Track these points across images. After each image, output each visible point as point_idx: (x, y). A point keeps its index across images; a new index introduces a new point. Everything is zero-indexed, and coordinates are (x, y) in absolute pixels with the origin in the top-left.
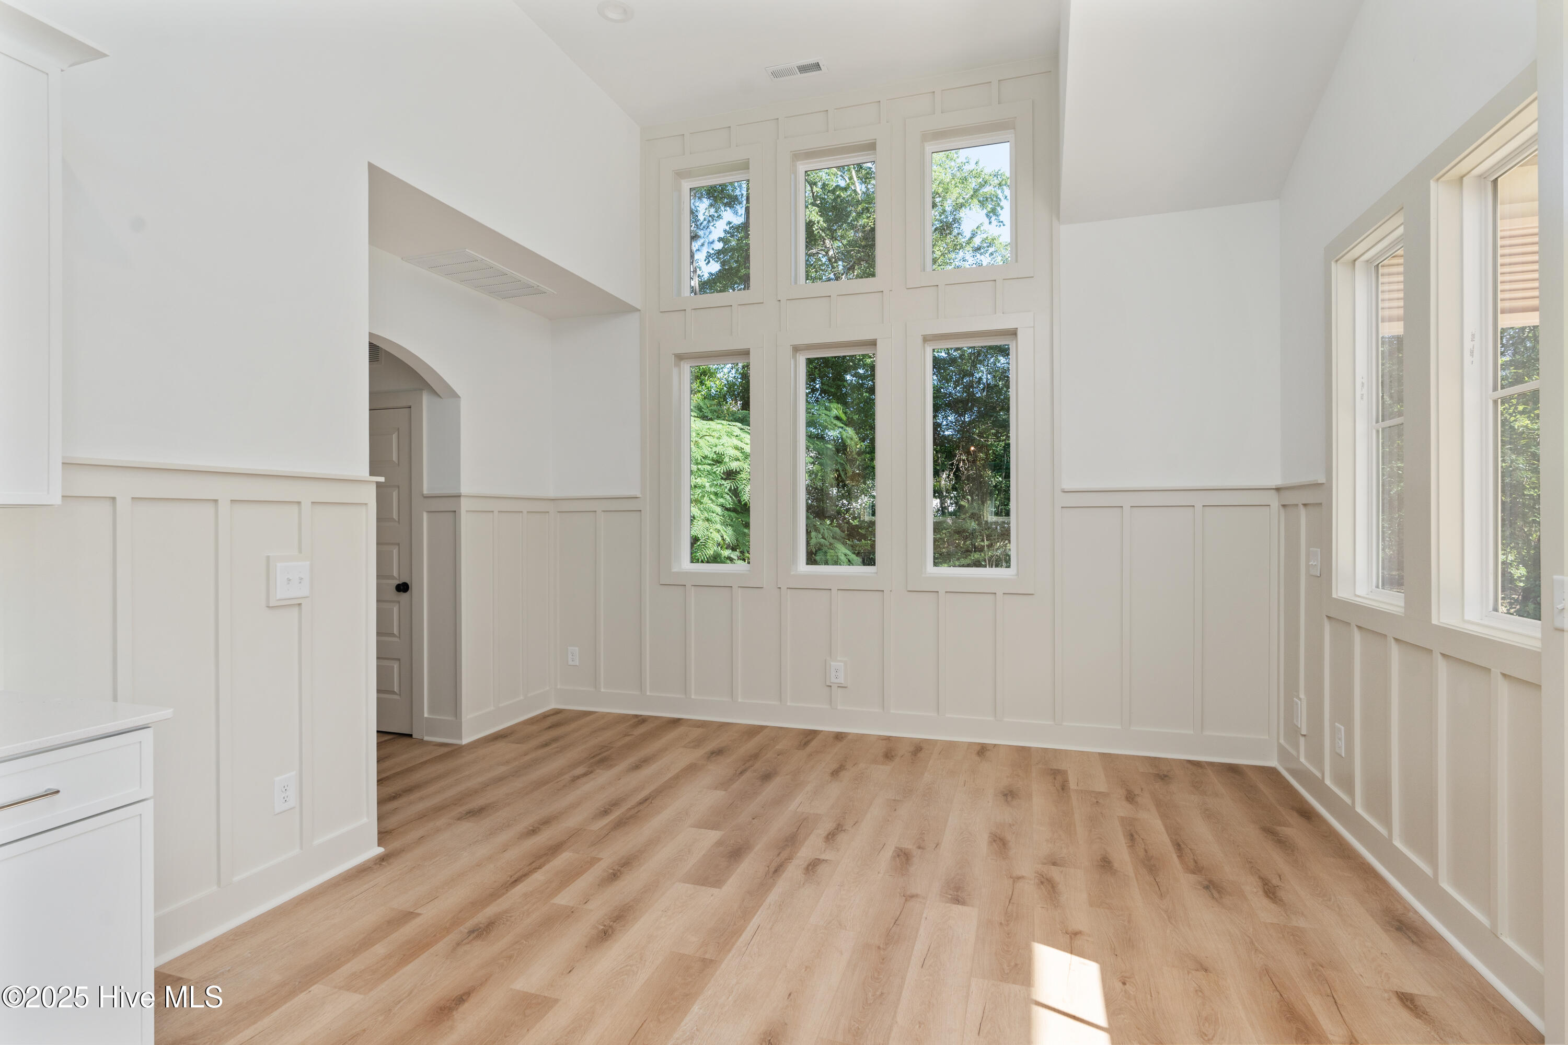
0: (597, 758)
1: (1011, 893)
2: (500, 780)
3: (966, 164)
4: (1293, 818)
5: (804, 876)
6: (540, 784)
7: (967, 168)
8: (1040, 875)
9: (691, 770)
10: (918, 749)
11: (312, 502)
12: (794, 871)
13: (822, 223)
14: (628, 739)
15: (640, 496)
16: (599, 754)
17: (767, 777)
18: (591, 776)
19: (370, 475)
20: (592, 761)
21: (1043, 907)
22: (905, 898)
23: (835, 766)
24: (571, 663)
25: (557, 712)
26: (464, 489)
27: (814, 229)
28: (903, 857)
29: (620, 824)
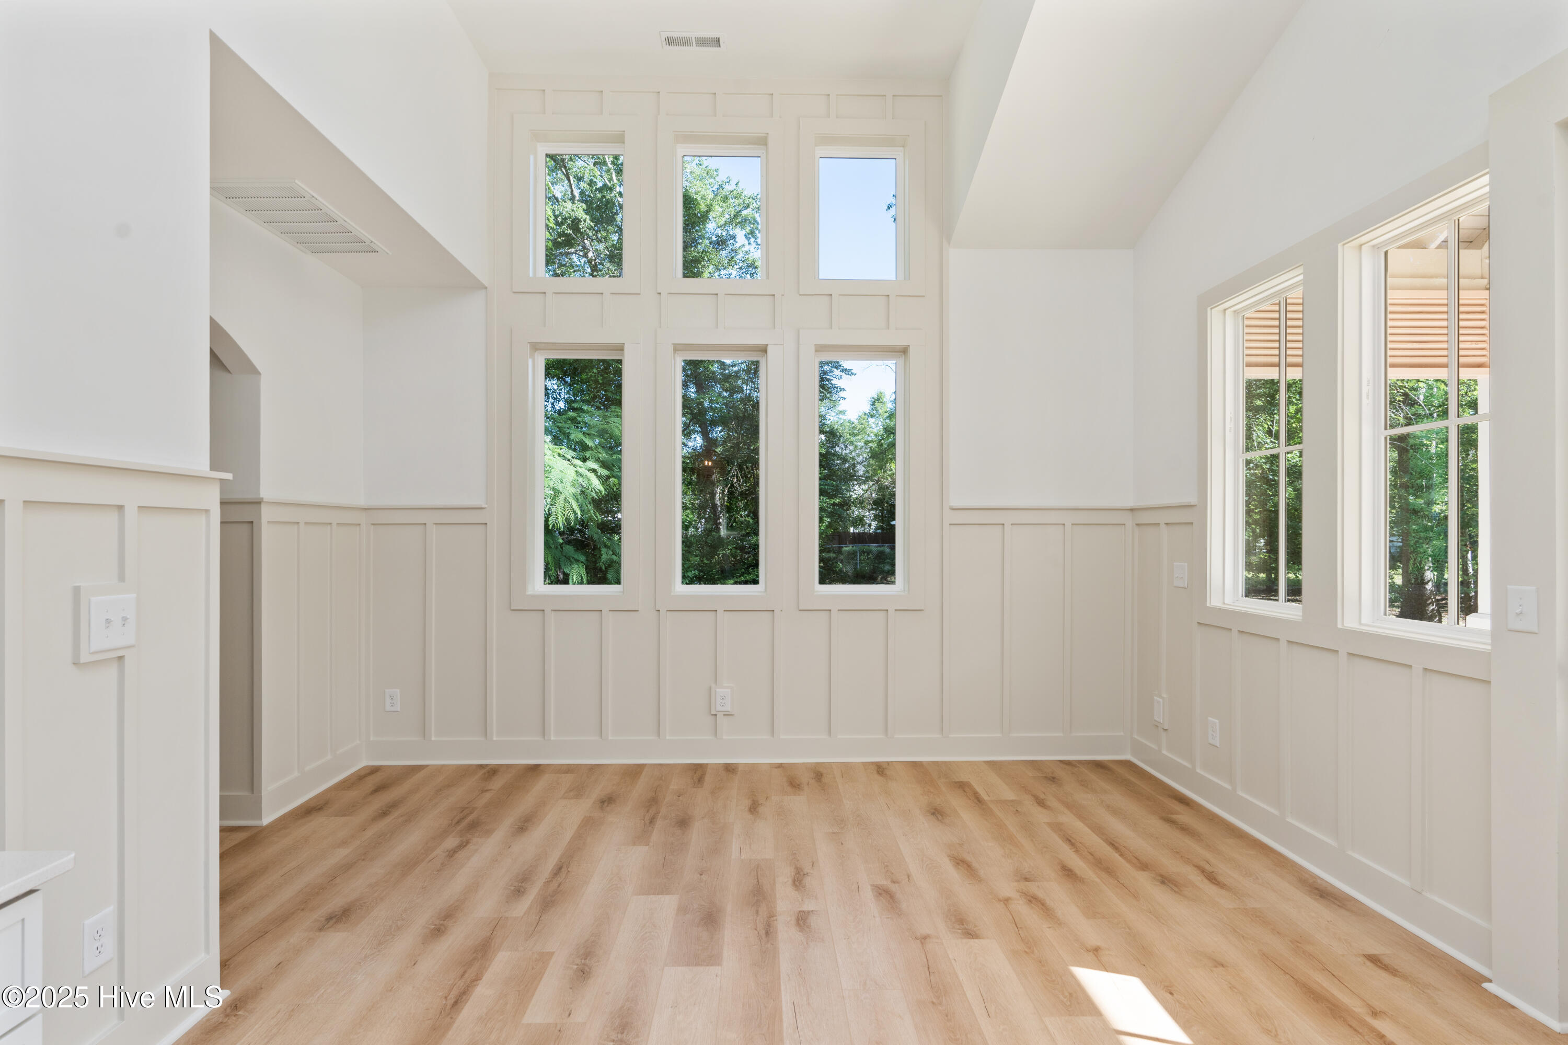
0: (464, 823)
1: (1011, 918)
2: (347, 868)
3: (727, 184)
4: (1177, 807)
5: (801, 933)
6: (408, 866)
7: (728, 188)
8: (1022, 893)
9: (589, 825)
10: (819, 774)
11: (139, 507)
12: (785, 931)
13: (589, 222)
14: (488, 796)
15: (486, 506)
16: (464, 818)
17: (683, 823)
18: (471, 847)
19: (211, 470)
20: (459, 828)
21: (1050, 928)
22: (918, 941)
23: (747, 802)
24: (388, 708)
25: (374, 770)
26: (266, 493)
27: (581, 227)
28: (885, 894)
29: (548, 903)
